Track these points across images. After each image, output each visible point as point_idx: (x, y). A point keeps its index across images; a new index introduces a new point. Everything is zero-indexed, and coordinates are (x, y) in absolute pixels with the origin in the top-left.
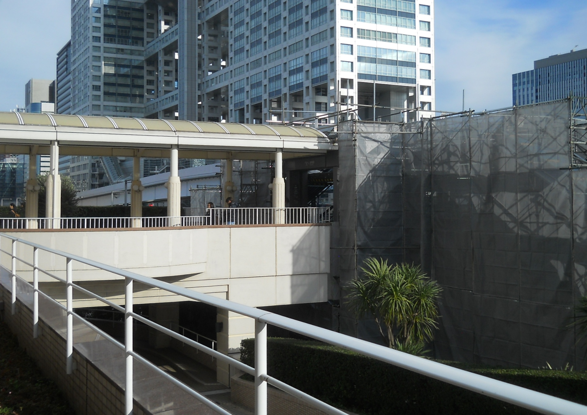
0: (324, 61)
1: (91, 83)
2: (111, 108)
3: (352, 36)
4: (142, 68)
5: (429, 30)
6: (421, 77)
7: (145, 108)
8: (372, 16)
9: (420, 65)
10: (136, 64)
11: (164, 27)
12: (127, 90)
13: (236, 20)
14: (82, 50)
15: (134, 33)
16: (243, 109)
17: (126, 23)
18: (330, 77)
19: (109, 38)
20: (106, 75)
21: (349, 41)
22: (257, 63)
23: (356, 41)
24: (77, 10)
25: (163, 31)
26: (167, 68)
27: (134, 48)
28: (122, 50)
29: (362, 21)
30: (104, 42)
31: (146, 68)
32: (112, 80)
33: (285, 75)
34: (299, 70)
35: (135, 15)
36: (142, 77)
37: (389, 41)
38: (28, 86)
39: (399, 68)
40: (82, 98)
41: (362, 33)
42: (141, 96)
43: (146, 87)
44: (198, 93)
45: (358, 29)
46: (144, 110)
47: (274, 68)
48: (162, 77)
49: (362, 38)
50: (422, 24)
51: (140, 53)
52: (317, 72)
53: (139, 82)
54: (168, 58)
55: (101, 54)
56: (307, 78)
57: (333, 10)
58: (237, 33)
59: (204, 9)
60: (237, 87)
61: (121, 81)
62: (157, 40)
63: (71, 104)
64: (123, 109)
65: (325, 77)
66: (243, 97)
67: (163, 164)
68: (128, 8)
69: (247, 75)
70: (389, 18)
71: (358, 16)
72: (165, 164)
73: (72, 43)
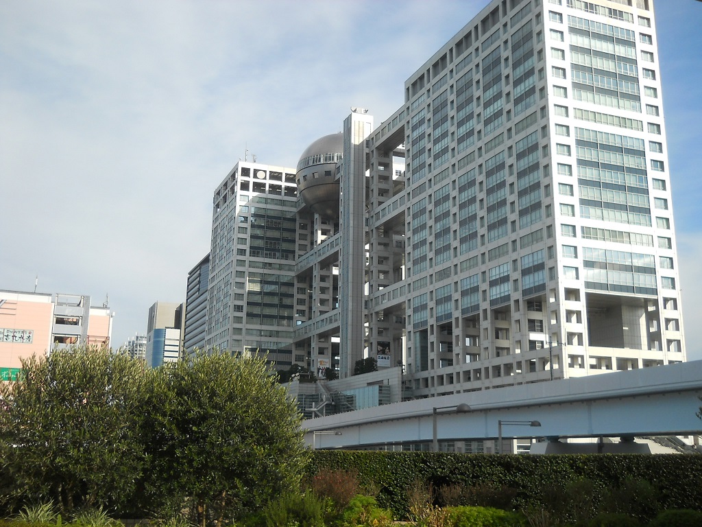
0: (540, 267)
1: (232, 302)
2: (255, 332)
3: (575, 236)
4: (292, 285)
5: (668, 228)
6: (663, 287)
7: (295, 332)
8: (598, 211)
9: (662, 272)
10: (285, 280)
11: (320, 237)
12: (274, 312)
13: (416, 223)
14: (224, 265)
15: (285, 246)
16: (426, 331)
17: (276, 234)
18: (550, 285)
19: (255, 251)
20: (250, 293)
21: (571, 241)
22: (444, 274)
23: (579, 241)
24: (220, 221)
25: (319, 242)
26: (323, 284)
27: (283, 262)
28: (270, 264)
29: (586, 217)
30: (250, 256)
31: (297, 285)
32: (257, 299)
33: (484, 286)
34: (505, 279)
35: (286, 225)
36: (292, 296)
37: (620, 242)
38: (152, 310)
39: (636, 275)
40: (221, 320)
41: (588, 232)
42: (290, 318)
43: (296, 307)
44: (365, 312)
45: (582, 228)
46: (293, 335)
47: (468, 279)
48: (317, 295)
49: (587, 237)
50: (659, 221)
51: (290, 268)
52: (529, 281)
53: (287, 301)
54: (324, 272)
55: (246, 269)
56: (516, 289)
57: (550, 205)
58: (417, 239)
59: (372, 214)
60: (417, 303)
61: (267, 300)
62: (312, 252)
63: (206, 327)
64: (268, 334)
65: (542, 287)
66: (425, 316)
67: (322, 400)
68: (279, 218)
69: (431, 288)
70: (617, 214)
71: (582, 212)
72: (324, 400)
73: (211, 258)
